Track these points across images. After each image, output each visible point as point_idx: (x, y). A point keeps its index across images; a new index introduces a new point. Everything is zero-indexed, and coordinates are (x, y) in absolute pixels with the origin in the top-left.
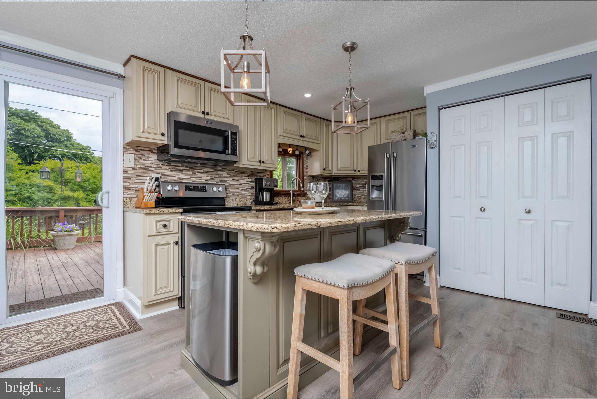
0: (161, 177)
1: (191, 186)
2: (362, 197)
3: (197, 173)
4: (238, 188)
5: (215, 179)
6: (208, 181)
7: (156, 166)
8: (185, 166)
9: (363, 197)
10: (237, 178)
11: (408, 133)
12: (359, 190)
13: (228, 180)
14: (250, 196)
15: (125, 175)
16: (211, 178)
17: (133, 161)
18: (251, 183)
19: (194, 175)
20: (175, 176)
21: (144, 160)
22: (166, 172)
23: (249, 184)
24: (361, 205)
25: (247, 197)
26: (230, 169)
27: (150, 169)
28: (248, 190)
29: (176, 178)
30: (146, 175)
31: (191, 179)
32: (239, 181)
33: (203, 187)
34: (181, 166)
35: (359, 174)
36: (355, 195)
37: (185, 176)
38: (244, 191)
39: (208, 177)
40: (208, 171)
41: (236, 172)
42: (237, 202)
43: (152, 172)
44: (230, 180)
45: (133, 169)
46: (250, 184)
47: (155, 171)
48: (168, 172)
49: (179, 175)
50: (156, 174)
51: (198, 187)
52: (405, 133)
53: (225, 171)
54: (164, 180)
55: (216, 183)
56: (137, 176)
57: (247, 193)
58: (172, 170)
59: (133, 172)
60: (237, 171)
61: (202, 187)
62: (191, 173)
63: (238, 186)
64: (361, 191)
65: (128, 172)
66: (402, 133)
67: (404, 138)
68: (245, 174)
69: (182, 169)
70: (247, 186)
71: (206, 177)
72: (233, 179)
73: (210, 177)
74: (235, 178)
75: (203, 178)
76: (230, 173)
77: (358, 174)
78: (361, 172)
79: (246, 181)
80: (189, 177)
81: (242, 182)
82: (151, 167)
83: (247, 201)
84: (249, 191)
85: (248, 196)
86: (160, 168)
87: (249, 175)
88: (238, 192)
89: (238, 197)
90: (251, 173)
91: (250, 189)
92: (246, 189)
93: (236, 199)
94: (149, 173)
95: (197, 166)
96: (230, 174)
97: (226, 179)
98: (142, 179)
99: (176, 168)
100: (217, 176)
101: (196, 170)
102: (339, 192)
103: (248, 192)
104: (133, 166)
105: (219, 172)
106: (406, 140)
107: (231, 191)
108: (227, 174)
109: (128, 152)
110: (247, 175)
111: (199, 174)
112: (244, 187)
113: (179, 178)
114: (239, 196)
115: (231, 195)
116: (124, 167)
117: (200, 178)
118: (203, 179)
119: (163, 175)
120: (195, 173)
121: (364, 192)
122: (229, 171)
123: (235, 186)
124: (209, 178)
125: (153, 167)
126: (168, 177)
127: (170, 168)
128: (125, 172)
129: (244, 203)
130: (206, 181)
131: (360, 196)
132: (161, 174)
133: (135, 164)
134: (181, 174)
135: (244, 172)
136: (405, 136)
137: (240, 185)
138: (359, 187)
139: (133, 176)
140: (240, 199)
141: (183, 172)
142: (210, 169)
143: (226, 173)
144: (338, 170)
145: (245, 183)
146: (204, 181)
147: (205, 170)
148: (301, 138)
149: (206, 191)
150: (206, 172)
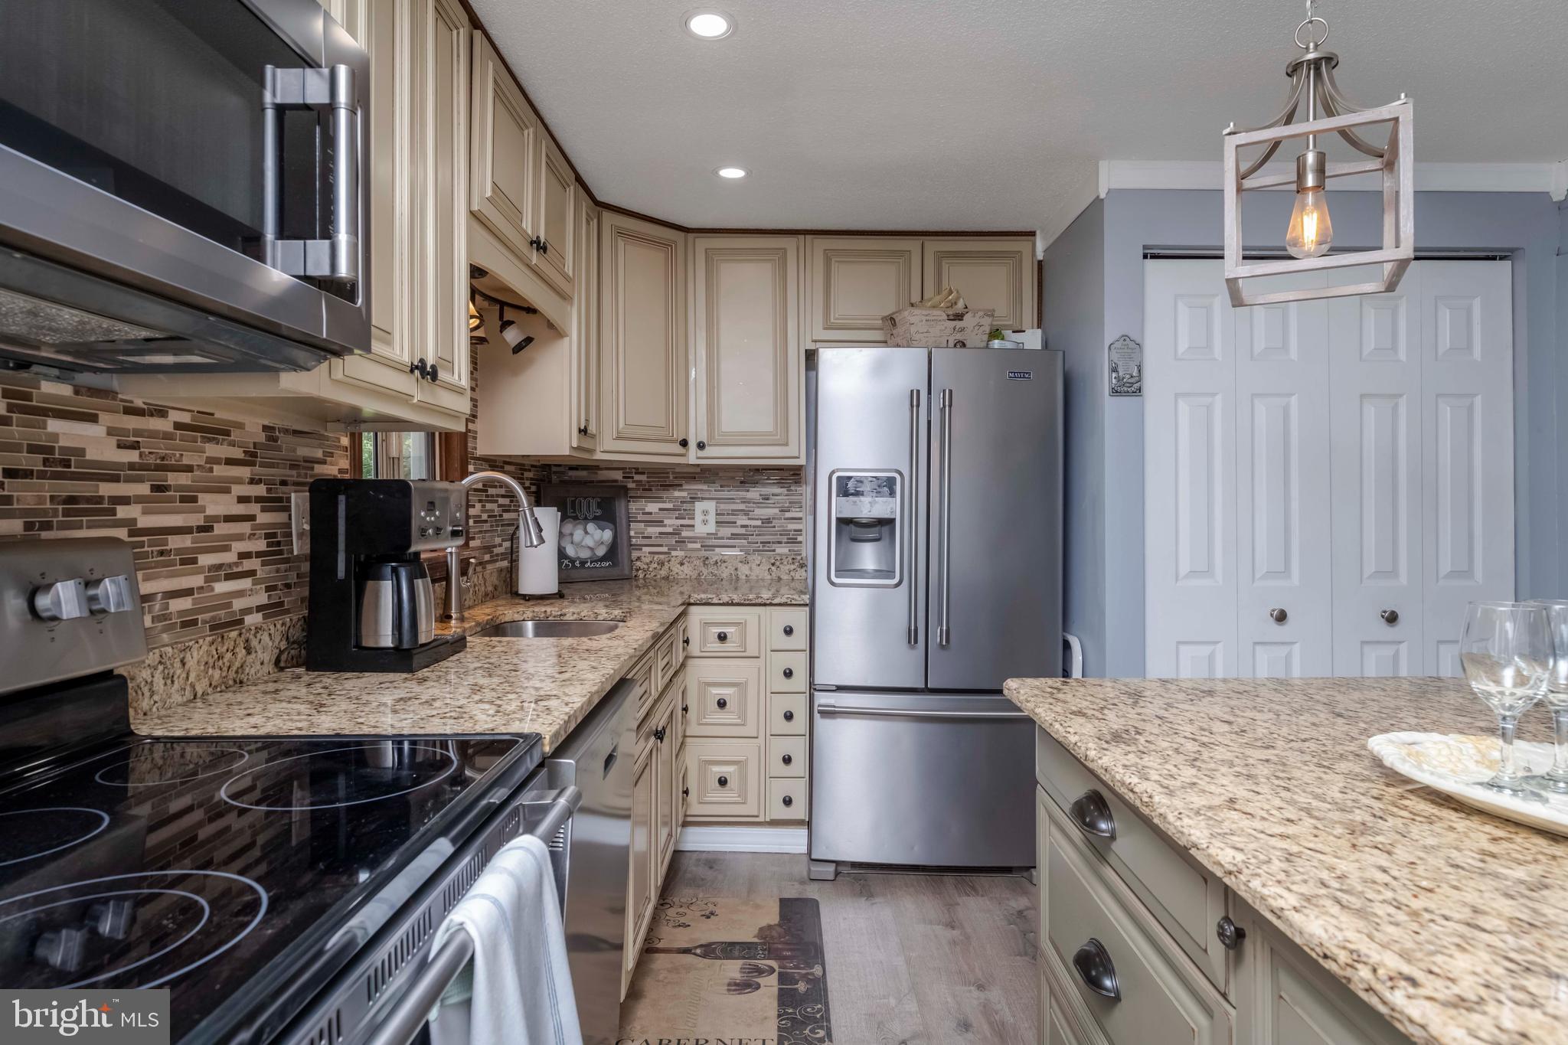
2: (674, 553)
9: (679, 553)
10: (184, 478)
11: (976, 320)
12: (660, 523)
13: (125, 501)
14: (259, 609)
18: (263, 510)
23: (251, 518)
24: (759, 601)
25: (241, 622)
26: (139, 403)
28: (248, 565)
32: (194, 500)
35: (698, 458)
36: (639, 547)
38: (229, 577)
41: (178, 426)
42: (192, 678)
46: (263, 518)
52: (964, 318)
53: (103, 417)
57: (240, 594)
60: (185, 418)
63: (189, 541)
64: (670, 530)
66: (954, 315)
67: (959, 336)
68: (232, 444)
70: (239, 537)
72: (156, 488)
74: (173, 479)
76: (137, 433)
77: (693, 457)
78: (709, 451)
79: (242, 500)
81: (213, 505)
83: (249, 650)
84: (251, 573)
85: (247, 611)
87: (251, 454)
88: (188, 592)
89: (194, 633)
90: (262, 438)
91: (259, 554)
92: (235, 558)
93: (185, 656)
96: (135, 446)
97: (106, 489)
102: (572, 535)
103: (245, 584)
106: (964, 345)
108: (113, 441)
110: (241, 456)
112: (226, 549)
114: (194, 622)
121: (684, 534)
122: (132, 422)
123: (175, 542)
129: (232, 674)
131: (665, 549)
135: (227, 433)
136: (962, 330)
137: (200, 529)
138: (660, 509)
140: (213, 647)
143: (109, 432)
144: (618, 438)
145: (229, 519)
148: (530, 256)
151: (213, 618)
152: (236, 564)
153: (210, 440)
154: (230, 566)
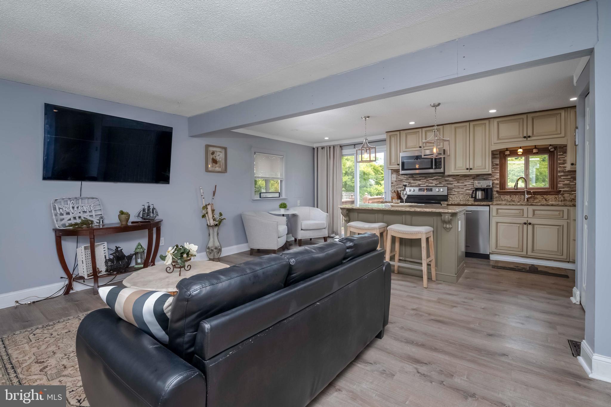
1: (422, 189)
3: (429, 180)
5: (442, 183)
6: (437, 185)
7: (406, 179)
10: (462, 181)
13: (454, 183)
17: (395, 177)
19: (427, 182)
20: (416, 183)
27: (403, 180)
30: (401, 184)
31: (426, 184)
32: (464, 183)
38: (470, 190)
41: (460, 177)
42: (460, 199)
44: (455, 183)
47: (406, 181)
48: (412, 181)
49: (418, 182)
51: (427, 189)
55: (444, 185)
56: (397, 184)
58: (414, 180)
59: (395, 183)
62: (425, 181)
63: (462, 187)
65: (394, 183)
69: (420, 179)
71: (436, 182)
74: (460, 181)
75: (433, 183)
79: (471, 183)
80: (424, 183)
81: (466, 183)
86: (408, 180)
87: (474, 178)
88: (463, 191)
89: (462, 195)
90: (476, 177)
93: (460, 196)
97: (452, 182)
98: (399, 186)
99: (417, 178)
100: (444, 181)
104: (395, 180)
105: (446, 178)
109: (394, 173)
110: (472, 179)
111: (431, 181)
112: (469, 187)
115: (456, 193)
116: (391, 181)
117: (432, 183)
119: (410, 183)
122: (454, 177)
123: (460, 187)
124: (438, 183)
128: (392, 183)
135: (469, 177)
141: (421, 181)
143: (452, 178)
145: (469, 185)
146: (434, 185)
147: (435, 178)
148: (525, 139)
149: (432, 191)
150: (436, 179)
151: (468, 194)
153: (466, 178)
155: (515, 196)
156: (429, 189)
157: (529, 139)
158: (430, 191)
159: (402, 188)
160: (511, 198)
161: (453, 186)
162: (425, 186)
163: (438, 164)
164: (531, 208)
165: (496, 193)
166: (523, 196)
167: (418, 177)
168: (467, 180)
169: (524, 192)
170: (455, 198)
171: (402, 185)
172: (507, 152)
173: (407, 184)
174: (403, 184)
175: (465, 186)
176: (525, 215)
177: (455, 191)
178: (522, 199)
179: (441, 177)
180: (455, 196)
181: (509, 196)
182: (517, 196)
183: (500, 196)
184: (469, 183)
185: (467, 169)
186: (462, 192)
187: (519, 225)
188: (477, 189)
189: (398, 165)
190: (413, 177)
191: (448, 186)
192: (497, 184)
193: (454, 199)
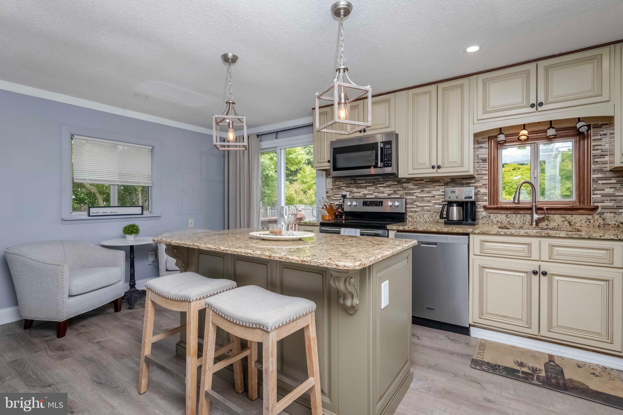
0: (349, 194)
1: (368, 201)
3: (379, 188)
4: (430, 201)
5: (398, 192)
6: (391, 195)
7: (345, 185)
8: (368, 183)
10: (428, 189)
13: (416, 193)
15: (327, 195)
16: (394, 192)
17: (331, 183)
19: (376, 190)
20: (360, 193)
21: (338, 182)
22: (353, 190)
27: (342, 188)
29: (361, 194)
30: (340, 193)
31: (374, 194)
32: (431, 192)
33: (380, 201)
34: (365, 183)
37: (368, 191)
38: (439, 205)
39: (390, 191)
40: (390, 185)
41: (426, 181)
42: (425, 219)
43: (344, 191)
44: (418, 192)
45: (332, 189)
47: (345, 189)
48: (355, 190)
49: (363, 191)
50: (346, 192)
51: (375, 201)
53: (411, 182)
54: (352, 197)
55: (400, 196)
56: (334, 195)
58: (358, 188)
59: (331, 192)
61: (378, 202)
62: (374, 188)
63: (429, 198)
65: (329, 192)
68: (440, 183)
69: (366, 186)
71: (389, 191)
73: (393, 190)
74: (425, 189)
75: (386, 192)
76: (417, 183)
80: (372, 192)
81: (435, 193)
82: (343, 187)
86: (348, 187)
87: (446, 184)
88: (429, 206)
89: (427, 213)
90: (450, 181)
92: (441, 202)
93: (424, 215)
94: (341, 192)
95: (380, 181)
96: (417, 185)
97: (412, 191)
98: (336, 197)
99: (361, 185)
100: (401, 189)
101: (378, 185)
104: (332, 187)
105: (403, 184)
107: (419, 205)
110: (443, 184)
111: (382, 189)
112: (439, 200)
113: (363, 194)
116: (326, 189)
117: (383, 193)
118: (385, 194)
120: (378, 188)
123: (425, 199)
124: (392, 192)
125: (344, 187)
126: (355, 194)
127: (356, 186)
128: (327, 193)
130: (388, 195)
132: (350, 192)
133: (333, 186)
134: (366, 190)
135: (439, 181)
137: (432, 197)
139: (331, 195)
141: (367, 188)
142: (393, 182)
143: (413, 184)
145: (438, 195)
146: (387, 195)
147: (387, 184)
148: (534, 109)
149: (382, 206)
150: (389, 186)
151: (435, 211)
152: (441, 203)
153: (433, 183)
154: (439, 203)
155: (514, 215)
156: (377, 201)
157: (539, 109)
158: (379, 206)
159: (340, 200)
160: (508, 220)
161: (415, 197)
162: (374, 197)
163: (387, 158)
164: (546, 242)
165: (482, 210)
166: (528, 217)
167: (363, 183)
168: (436, 187)
169: (531, 209)
170: (418, 217)
171: (341, 196)
172: (501, 135)
173: (348, 194)
174: (342, 193)
175: (433, 198)
176: (535, 256)
177: (418, 207)
178: (527, 221)
179: (396, 183)
180: (417, 214)
181: (504, 216)
182: (519, 216)
183: (489, 215)
184: (438, 191)
185: (433, 167)
186: (429, 208)
187: (523, 274)
188: (450, 204)
189: (329, 162)
190: (356, 183)
191: (407, 197)
192: (484, 194)
193: (415, 220)
